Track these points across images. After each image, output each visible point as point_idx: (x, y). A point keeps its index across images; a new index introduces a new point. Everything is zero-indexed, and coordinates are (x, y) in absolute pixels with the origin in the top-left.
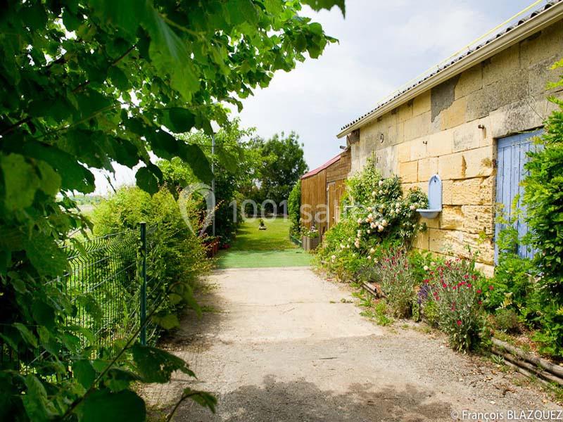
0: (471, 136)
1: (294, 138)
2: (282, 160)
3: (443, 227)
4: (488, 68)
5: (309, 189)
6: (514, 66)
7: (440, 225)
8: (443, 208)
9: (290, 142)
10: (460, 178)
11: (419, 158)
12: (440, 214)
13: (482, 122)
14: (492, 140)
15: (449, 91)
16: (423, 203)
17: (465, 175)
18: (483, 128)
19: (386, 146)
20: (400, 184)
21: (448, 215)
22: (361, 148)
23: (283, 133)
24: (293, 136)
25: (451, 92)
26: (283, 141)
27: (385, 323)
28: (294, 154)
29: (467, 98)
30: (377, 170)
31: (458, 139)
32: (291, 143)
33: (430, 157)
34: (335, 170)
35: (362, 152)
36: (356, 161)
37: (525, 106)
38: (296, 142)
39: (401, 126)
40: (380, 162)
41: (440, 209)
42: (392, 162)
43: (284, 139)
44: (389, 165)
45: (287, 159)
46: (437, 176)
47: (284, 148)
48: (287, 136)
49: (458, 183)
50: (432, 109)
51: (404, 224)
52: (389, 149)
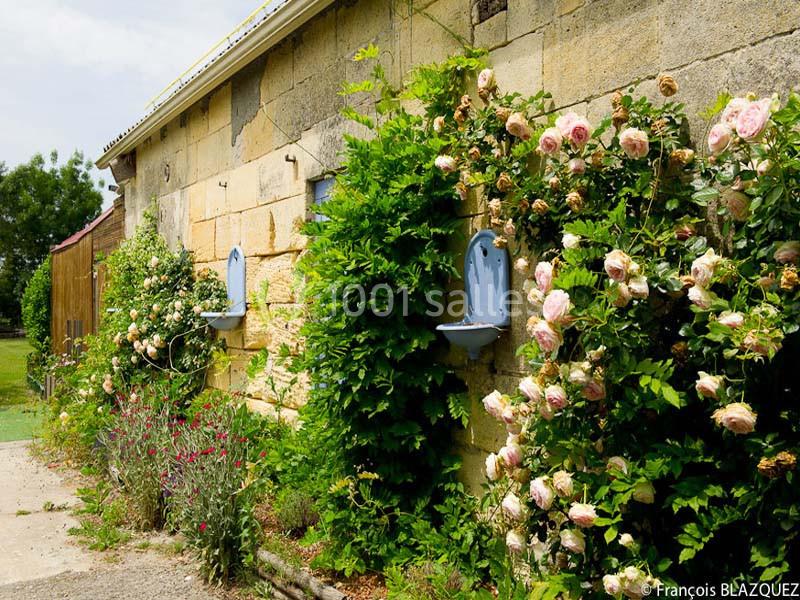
0: (281, 175)
1: (82, 168)
2: (52, 212)
3: (248, 345)
4: (300, 53)
5: (65, 273)
6: (329, 50)
7: (243, 344)
8: (247, 309)
9: (72, 174)
10: (267, 252)
11: (217, 214)
12: (242, 320)
13: (293, 150)
14: (305, 184)
15: (253, 90)
16: (216, 301)
17: (273, 247)
18: (294, 161)
19: (173, 189)
20: (192, 263)
21: (255, 322)
22: (138, 191)
23: (55, 155)
24: (77, 163)
25: (256, 92)
26: (54, 172)
27: (108, 544)
28: (81, 201)
29: (275, 103)
30: (161, 236)
31: (265, 180)
32: (74, 178)
33: (230, 213)
34: (105, 235)
35: (140, 201)
36: (132, 217)
37: (341, 125)
38: (86, 176)
39: (192, 149)
40: (166, 220)
41: (241, 312)
42: (181, 221)
43: (58, 166)
44: (177, 227)
45: (63, 212)
46: (239, 249)
47: (57, 187)
48: (63, 162)
49: (266, 262)
50: (232, 122)
51: (188, 343)
52: (177, 194)
